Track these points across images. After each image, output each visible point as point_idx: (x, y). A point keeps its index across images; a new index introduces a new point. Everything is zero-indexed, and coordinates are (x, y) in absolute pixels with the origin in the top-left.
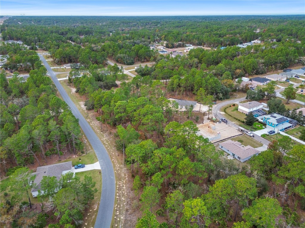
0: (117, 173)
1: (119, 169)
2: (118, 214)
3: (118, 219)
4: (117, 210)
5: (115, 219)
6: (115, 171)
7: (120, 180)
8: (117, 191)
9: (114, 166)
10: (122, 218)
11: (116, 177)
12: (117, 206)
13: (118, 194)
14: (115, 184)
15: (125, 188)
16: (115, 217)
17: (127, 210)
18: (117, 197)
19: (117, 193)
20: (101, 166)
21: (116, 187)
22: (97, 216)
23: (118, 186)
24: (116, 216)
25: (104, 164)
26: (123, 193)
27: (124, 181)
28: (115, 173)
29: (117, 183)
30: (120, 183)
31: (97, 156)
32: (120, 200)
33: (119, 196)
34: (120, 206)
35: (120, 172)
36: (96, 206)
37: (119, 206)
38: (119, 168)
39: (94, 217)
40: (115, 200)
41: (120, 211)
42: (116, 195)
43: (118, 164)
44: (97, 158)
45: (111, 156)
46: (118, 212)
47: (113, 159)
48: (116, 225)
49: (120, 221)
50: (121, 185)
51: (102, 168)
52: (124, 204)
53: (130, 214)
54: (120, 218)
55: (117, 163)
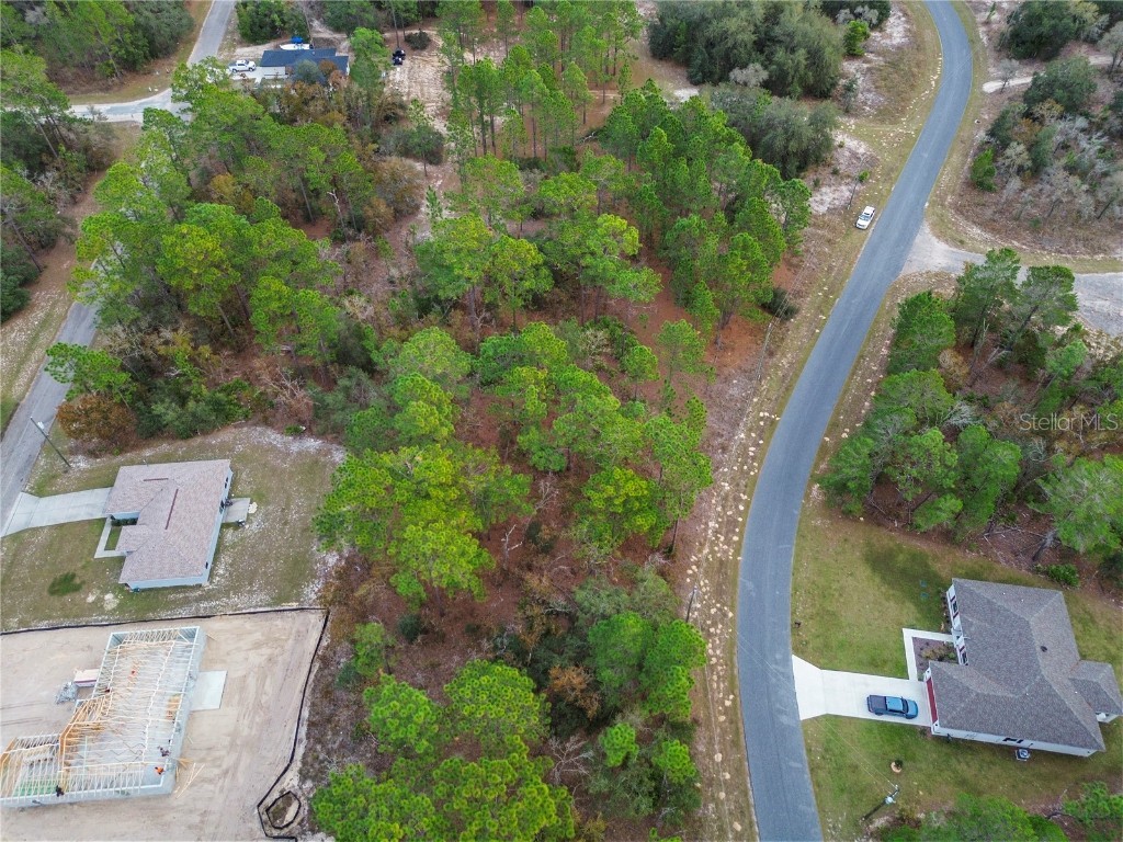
0: (723, 605)
1: (714, 624)
2: (752, 449)
3: (753, 435)
4: (753, 459)
5: (761, 439)
6: (731, 615)
7: (721, 563)
8: (740, 519)
9: (729, 647)
10: (742, 436)
11: (734, 583)
12: (749, 470)
13: (741, 508)
14: (743, 551)
15: (711, 524)
16: (761, 442)
17: (724, 449)
18: (744, 497)
19: (740, 513)
20: (790, 678)
21: (741, 534)
22: (813, 463)
23: (736, 538)
24: (757, 445)
25: (773, 681)
26: (723, 507)
27: (706, 551)
28: (732, 608)
29: (737, 552)
30: (725, 552)
31: (807, 776)
32: (738, 485)
33: (737, 500)
34: (742, 469)
35: (714, 606)
36: (815, 493)
37: (745, 467)
38: (712, 630)
39: (823, 466)
40: (752, 490)
41: (745, 456)
42: (747, 504)
43: (710, 657)
44: (809, 751)
45: (735, 744)
46: (751, 454)
47: (726, 711)
48: (762, 423)
49: (750, 430)
50: (722, 538)
51: (787, 663)
52: (726, 470)
53: (721, 436)
54: (748, 436)
55: (712, 668)
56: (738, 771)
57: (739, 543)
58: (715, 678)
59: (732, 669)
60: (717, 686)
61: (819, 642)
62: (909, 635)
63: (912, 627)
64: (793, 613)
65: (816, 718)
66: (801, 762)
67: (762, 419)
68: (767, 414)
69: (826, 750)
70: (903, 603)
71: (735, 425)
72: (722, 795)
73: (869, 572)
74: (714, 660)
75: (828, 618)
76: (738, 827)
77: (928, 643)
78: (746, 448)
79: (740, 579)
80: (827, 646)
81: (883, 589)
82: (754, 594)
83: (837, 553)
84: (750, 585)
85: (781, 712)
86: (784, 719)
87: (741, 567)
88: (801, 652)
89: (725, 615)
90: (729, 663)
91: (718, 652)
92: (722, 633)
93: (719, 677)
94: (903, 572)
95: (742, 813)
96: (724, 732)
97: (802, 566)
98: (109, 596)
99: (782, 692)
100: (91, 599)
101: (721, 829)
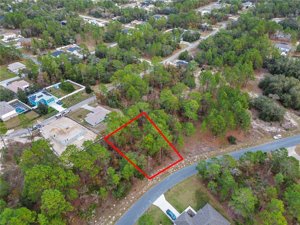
0: (160, 178)
1: (155, 180)
4: (194, 161)
6: (160, 180)
9: (153, 185)
10: (197, 157)
11: (166, 176)
12: (191, 162)
13: (182, 167)
14: (174, 173)
16: (199, 160)
17: (190, 156)
18: (184, 166)
19: (180, 168)
20: (158, 197)
21: (176, 171)
23: (175, 171)
25: (155, 195)
29: (172, 173)
30: (170, 171)
31: (144, 212)
32: (186, 163)
33: (183, 165)
34: (190, 161)
35: (158, 177)
38: (154, 180)
40: (187, 166)
41: (193, 160)
44: (149, 209)
45: (138, 198)
46: (195, 160)
47: (142, 193)
48: (203, 157)
49: (199, 157)
50: (172, 169)
51: (161, 194)
52: (186, 160)
53: (192, 154)
54: (198, 158)
55: (147, 185)
56: (133, 202)
57: (175, 172)
58: (146, 187)
59: (150, 188)
60: (145, 188)
61: (170, 196)
62: (190, 208)
63: (192, 207)
64: (171, 188)
65: (156, 206)
66: (145, 209)
67: (204, 157)
68: (206, 156)
69: (152, 211)
70: (195, 202)
71: (197, 154)
72: (127, 203)
73: (194, 193)
74: (149, 184)
75: (177, 194)
76: (124, 209)
77: (192, 212)
78: (195, 159)
79: (168, 177)
80: (171, 198)
81: (194, 198)
82: (167, 180)
83: (192, 186)
84: (168, 179)
85: (151, 200)
86: (150, 201)
87: (170, 175)
88: (165, 195)
89: (159, 180)
90: (151, 187)
91: (151, 184)
92: (155, 182)
93: (147, 187)
94: (202, 198)
95: (127, 208)
96: (138, 195)
97: (182, 183)
98: (83, 121)
99: (154, 197)
100: (81, 120)
101: (122, 207)
